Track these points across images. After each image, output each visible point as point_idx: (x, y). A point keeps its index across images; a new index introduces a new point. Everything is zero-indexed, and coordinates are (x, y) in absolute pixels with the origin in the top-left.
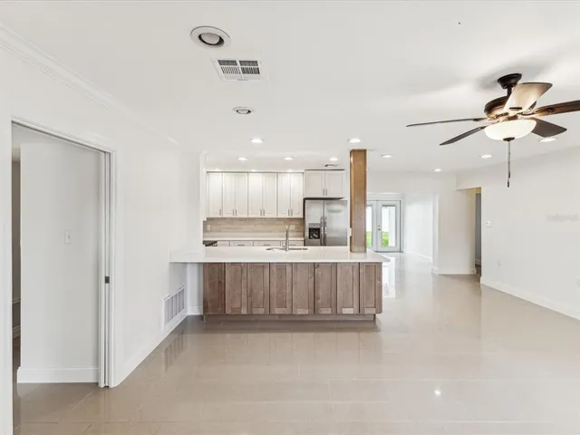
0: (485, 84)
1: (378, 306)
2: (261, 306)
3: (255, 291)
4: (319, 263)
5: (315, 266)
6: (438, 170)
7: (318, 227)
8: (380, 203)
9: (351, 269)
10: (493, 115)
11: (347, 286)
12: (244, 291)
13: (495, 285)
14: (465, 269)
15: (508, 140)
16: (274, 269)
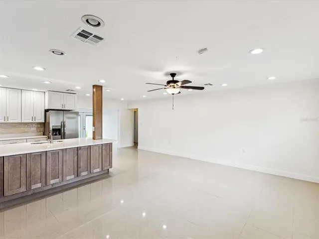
0: (166, 74)
1: (110, 165)
2: (39, 181)
3: (33, 173)
4: (80, 147)
5: (78, 149)
6: (122, 99)
7: (60, 128)
8: (85, 114)
9: (98, 148)
10: (169, 85)
11: (96, 158)
12: (23, 174)
13: (146, 148)
14: (130, 143)
15: (173, 94)
16: (49, 154)
